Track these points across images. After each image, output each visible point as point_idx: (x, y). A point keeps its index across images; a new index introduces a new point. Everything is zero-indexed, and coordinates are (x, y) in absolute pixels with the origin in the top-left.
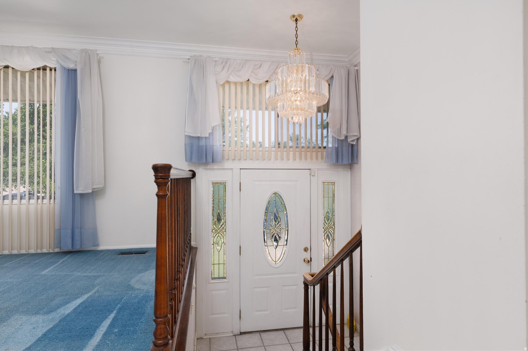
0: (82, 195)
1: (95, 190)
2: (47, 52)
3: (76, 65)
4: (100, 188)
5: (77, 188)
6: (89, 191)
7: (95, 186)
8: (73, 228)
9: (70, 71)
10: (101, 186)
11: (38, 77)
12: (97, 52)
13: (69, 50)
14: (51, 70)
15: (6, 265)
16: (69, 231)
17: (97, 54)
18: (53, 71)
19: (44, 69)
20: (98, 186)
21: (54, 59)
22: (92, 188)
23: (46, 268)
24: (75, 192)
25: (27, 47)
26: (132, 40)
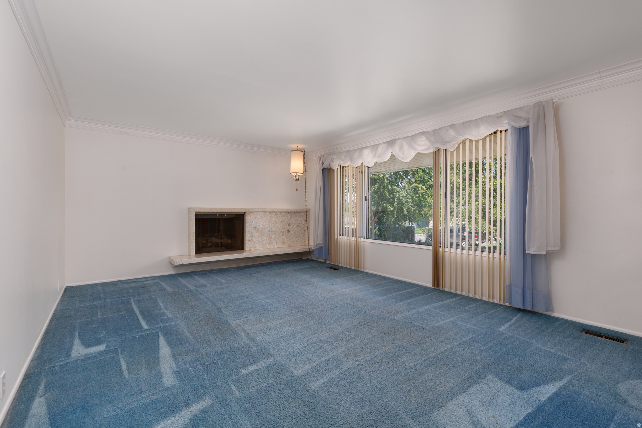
0: (533, 256)
1: (550, 252)
2: (498, 117)
3: (528, 122)
4: (556, 250)
5: (529, 248)
6: (543, 252)
7: (550, 248)
8: (524, 287)
9: (521, 130)
10: (557, 248)
11: (490, 141)
12: (553, 101)
13: (520, 109)
14: (501, 132)
15: (466, 308)
16: (520, 290)
17: (553, 103)
18: (503, 132)
19: (496, 132)
20: (553, 249)
21: (506, 121)
22: (546, 250)
23: (502, 324)
24: (527, 252)
25: (481, 118)
26: (601, 70)
